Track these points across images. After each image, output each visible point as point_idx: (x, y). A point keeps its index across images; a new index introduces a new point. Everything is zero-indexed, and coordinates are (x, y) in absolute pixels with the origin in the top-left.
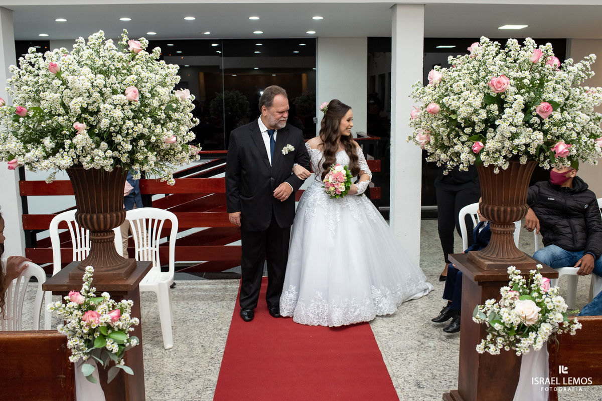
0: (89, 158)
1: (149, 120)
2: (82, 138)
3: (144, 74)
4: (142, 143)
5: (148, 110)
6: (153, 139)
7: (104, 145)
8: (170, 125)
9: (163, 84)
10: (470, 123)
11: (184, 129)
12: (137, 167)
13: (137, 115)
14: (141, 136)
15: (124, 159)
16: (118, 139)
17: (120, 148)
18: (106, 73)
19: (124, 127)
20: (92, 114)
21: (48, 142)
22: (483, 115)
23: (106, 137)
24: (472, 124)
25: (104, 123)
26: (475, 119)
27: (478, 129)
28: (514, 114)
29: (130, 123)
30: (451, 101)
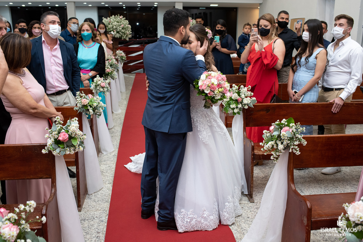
3: (124, 22)
6: (125, 33)
7: (118, 34)
8: (128, 31)
9: (126, 24)
11: (129, 31)
12: (123, 37)
13: (123, 29)
14: (123, 32)
15: (121, 36)
16: (120, 33)
18: (118, 22)
20: (116, 29)
23: (118, 32)
25: (118, 30)
29: (122, 30)
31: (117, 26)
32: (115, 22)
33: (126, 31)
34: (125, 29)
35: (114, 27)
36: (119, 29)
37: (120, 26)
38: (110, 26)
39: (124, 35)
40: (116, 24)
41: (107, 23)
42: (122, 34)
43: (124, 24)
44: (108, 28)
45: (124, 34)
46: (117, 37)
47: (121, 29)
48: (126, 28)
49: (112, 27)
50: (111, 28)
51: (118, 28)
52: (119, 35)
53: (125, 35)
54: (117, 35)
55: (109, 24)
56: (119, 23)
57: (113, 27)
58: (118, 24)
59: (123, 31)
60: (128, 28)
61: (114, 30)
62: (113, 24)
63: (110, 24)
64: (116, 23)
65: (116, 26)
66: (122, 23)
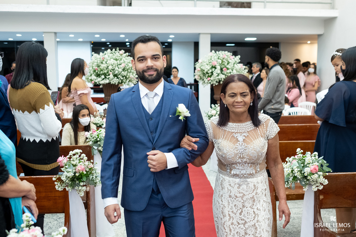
0: (113, 81)
1: (127, 72)
2: (111, 76)
3: (125, 60)
4: (124, 78)
5: (126, 69)
6: (128, 77)
7: (116, 78)
8: (131, 73)
9: (129, 63)
10: (207, 73)
11: (134, 74)
13: (124, 70)
14: (124, 76)
15: (120, 82)
16: (120, 76)
17: (119, 79)
18: (116, 60)
19: (122, 73)
20: (113, 70)
21: (103, 77)
22: (210, 71)
23: (115, 76)
24: (208, 74)
25: (116, 72)
26: (209, 72)
27: (210, 75)
28: (218, 70)
29: (123, 72)
30: (203, 68)
31: (114, 65)
32: (112, 59)
33: (129, 74)
34: (127, 70)
35: (110, 67)
36: (118, 70)
37: (119, 66)
38: (103, 66)
39: (126, 80)
40: (112, 63)
41: (99, 61)
42: (122, 78)
43: (126, 63)
44: (100, 69)
45: (126, 78)
46: (114, 83)
47: (120, 70)
48: (129, 69)
49: (106, 67)
50: (105, 69)
51: (117, 68)
52: (118, 79)
53: (128, 80)
54: (114, 79)
55: (102, 63)
56: (118, 61)
57: (108, 67)
58: (116, 62)
59: (125, 73)
60: (131, 69)
61: (110, 73)
62: (107, 63)
63: (104, 62)
64: (112, 61)
65: (112, 66)
66: (122, 61)
